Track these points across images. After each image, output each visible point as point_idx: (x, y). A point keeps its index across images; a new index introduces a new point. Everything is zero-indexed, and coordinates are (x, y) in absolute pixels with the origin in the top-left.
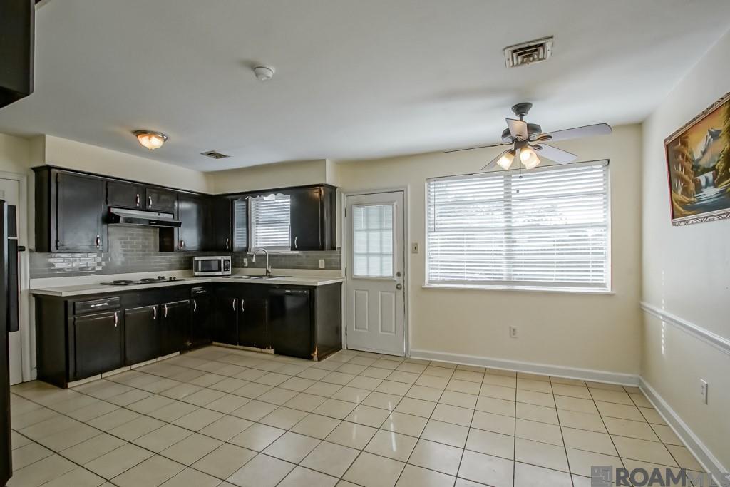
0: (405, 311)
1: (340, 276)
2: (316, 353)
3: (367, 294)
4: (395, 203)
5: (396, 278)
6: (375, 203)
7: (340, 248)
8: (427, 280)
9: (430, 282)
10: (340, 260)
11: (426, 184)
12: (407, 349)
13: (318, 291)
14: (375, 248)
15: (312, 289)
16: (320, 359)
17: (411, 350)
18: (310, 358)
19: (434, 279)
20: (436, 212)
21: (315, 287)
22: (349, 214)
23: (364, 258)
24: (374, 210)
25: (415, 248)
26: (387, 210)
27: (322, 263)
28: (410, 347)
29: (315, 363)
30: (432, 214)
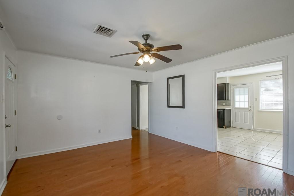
0: (253, 117)
1: (230, 107)
2: (225, 126)
3: (239, 112)
4: (249, 87)
5: (249, 108)
6: (242, 87)
7: (230, 100)
8: (260, 108)
9: (261, 109)
10: (230, 103)
11: (260, 82)
12: (253, 128)
13: (225, 111)
14: (242, 100)
15: (224, 110)
16: (226, 128)
17: (254, 128)
18: (223, 128)
19: (262, 108)
20: (263, 89)
21: (225, 110)
22: (233, 90)
23: (239, 103)
24: (242, 89)
25: (256, 100)
26: (246, 89)
27: (224, 104)
28: (254, 126)
29: (224, 129)
30: (262, 90)
